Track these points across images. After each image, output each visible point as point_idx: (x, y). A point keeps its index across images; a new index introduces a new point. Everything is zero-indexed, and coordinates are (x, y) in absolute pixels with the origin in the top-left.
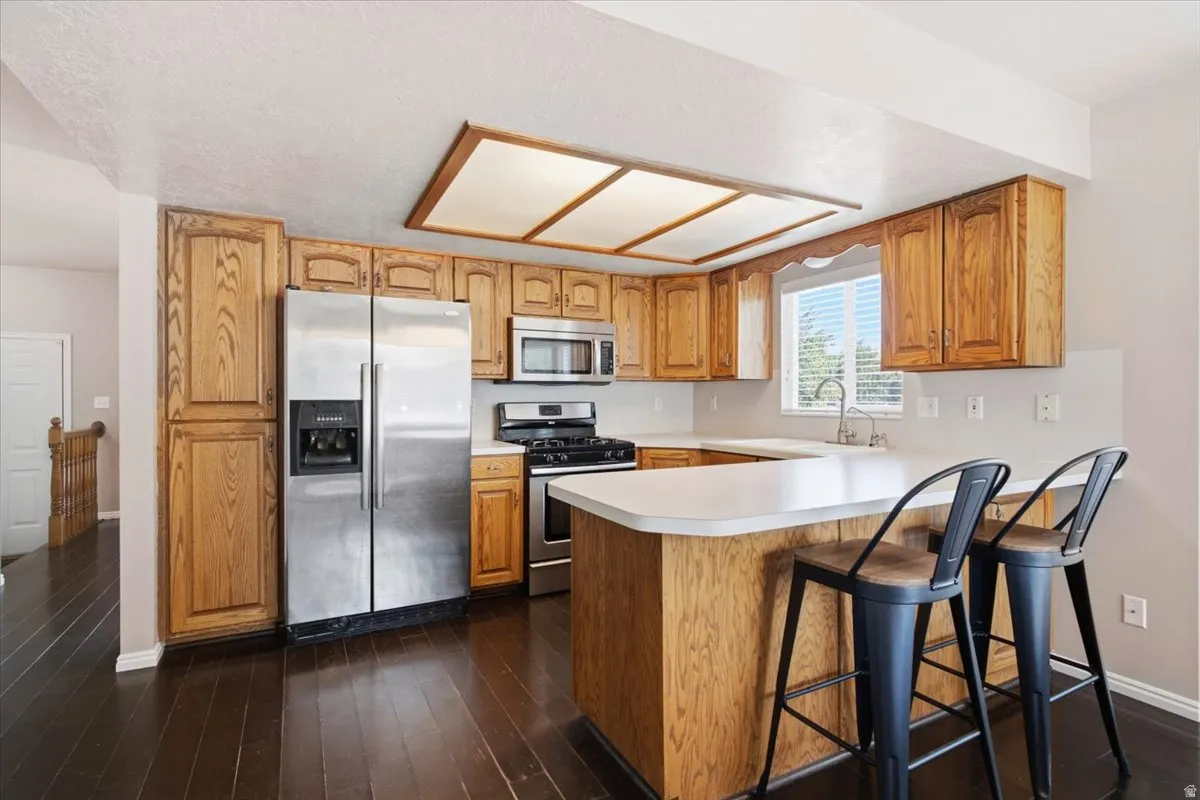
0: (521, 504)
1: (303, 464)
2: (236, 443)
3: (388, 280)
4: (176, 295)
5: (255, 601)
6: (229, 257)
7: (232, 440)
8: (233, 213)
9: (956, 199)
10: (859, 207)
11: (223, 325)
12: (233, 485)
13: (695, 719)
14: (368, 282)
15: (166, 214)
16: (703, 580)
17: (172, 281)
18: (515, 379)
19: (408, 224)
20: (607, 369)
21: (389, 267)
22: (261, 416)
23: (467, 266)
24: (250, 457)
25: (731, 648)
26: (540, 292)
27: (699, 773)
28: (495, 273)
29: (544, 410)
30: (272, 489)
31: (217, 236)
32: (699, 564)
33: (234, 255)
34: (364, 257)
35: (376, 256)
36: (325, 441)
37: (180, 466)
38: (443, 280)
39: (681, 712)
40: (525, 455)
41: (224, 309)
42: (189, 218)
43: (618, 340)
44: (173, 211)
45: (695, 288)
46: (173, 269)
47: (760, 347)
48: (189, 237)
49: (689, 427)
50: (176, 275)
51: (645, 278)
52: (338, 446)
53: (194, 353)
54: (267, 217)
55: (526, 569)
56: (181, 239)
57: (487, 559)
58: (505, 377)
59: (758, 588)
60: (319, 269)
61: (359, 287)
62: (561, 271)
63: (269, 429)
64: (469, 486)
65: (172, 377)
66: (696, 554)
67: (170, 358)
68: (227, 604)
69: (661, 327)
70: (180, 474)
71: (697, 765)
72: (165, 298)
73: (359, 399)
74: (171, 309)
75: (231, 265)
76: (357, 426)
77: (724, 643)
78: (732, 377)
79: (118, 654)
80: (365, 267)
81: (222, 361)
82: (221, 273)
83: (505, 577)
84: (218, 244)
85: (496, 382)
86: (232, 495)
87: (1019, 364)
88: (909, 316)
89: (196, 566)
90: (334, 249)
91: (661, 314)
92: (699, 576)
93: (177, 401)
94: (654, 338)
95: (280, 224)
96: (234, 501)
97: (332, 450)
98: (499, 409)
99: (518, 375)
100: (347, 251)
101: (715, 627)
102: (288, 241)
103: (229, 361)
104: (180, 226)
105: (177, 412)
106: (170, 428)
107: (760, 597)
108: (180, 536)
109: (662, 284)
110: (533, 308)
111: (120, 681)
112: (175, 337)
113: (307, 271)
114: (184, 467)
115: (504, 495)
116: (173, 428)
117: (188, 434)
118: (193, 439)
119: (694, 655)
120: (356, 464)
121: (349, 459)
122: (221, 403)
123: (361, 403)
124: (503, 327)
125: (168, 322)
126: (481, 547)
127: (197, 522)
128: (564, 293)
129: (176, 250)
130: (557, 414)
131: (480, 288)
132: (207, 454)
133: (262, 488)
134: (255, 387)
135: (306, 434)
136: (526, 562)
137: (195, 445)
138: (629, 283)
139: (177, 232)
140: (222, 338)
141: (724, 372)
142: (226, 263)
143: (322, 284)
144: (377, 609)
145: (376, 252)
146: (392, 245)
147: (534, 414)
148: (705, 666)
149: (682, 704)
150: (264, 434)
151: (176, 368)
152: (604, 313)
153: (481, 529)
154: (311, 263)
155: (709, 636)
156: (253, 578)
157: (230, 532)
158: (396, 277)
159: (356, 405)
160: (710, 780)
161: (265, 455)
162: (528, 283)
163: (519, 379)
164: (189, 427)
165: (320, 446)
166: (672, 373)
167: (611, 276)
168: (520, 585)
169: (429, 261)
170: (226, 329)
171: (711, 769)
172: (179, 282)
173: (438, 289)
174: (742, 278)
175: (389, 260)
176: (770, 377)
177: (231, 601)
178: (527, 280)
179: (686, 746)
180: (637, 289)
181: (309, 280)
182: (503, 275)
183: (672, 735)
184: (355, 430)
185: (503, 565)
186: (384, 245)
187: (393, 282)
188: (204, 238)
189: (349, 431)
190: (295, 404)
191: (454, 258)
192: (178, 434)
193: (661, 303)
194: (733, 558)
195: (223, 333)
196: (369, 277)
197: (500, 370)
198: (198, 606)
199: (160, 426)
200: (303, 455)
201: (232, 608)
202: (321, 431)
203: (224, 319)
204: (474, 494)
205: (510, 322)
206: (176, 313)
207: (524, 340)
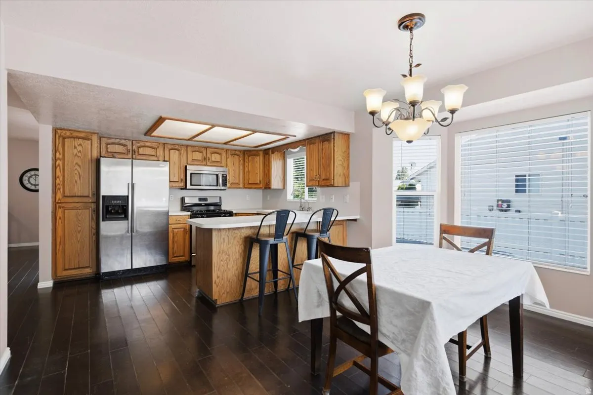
0: (189, 233)
1: (107, 218)
2: (81, 210)
3: (138, 152)
4: (59, 159)
5: (88, 266)
6: (78, 145)
7: (80, 209)
8: (80, 130)
9: (322, 136)
10: (295, 136)
11: (76, 169)
12: (80, 225)
13: (222, 279)
14: (131, 153)
15: (55, 131)
16: (225, 244)
17: (58, 154)
18: (188, 188)
19: (146, 134)
20: (224, 184)
21: (139, 147)
22: (90, 201)
23: (170, 147)
24: (86, 216)
25: (234, 262)
26: (198, 156)
27: (224, 293)
28: (180, 149)
29: (200, 199)
30: (94, 226)
31: (74, 138)
32: (224, 239)
33: (80, 145)
34: (129, 144)
35: (134, 143)
36: (114, 209)
37: (60, 218)
38: (160, 152)
39: (218, 277)
40: (190, 215)
41: (77, 164)
42: (64, 132)
43: (229, 174)
44: (58, 129)
45: (258, 155)
46: (58, 150)
47: (280, 178)
48: (64, 138)
49: (261, 206)
50: (59, 152)
51: (240, 151)
52: (119, 211)
53: (66, 179)
54: (93, 131)
55: (191, 256)
56: (61, 139)
57: (175, 252)
58: (184, 187)
59: (242, 246)
60: (111, 148)
61: (127, 154)
62: (206, 148)
63: (93, 206)
64: (168, 226)
65: (57, 188)
66: (223, 237)
67: (57, 181)
68: (78, 267)
69: (246, 169)
70: (60, 221)
71: (223, 291)
72: (55, 160)
73: (127, 195)
74: (57, 164)
75: (79, 148)
76: (127, 204)
77: (231, 259)
78: (270, 188)
79: (38, 282)
80: (130, 147)
81: (76, 182)
82: (76, 151)
83: (182, 259)
84: (74, 141)
85: (182, 189)
86: (79, 229)
87: (333, 186)
88: (311, 170)
89: (66, 254)
90: (117, 141)
91: (247, 164)
92: (224, 242)
93: (59, 196)
94: (244, 174)
95: (97, 133)
96: (80, 231)
97: (117, 213)
98: (183, 199)
99: (189, 186)
100: (122, 142)
101: (228, 255)
102: (100, 139)
103: (79, 182)
104: (60, 135)
105: (59, 200)
106: (56, 205)
107: (243, 248)
108: (60, 243)
109: (247, 153)
110: (195, 162)
111: (39, 292)
112: (58, 173)
113: (107, 148)
114: (62, 218)
115: (182, 230)
116: (58, 205)
117: (63, 207)
118: (65, 209)
119: (222, 263)
120: (126, 217)
121: (123, 216)
122: (75, 196)
123: (128, 196)
124: (183, 169)
125: (56, 168)
126: (173, 248)
127: (67, 238)
128: (208, 156)
129: (59, 143)
130: (206, 201)
131: (175, 155)
132: (71, 214)
133: (91, 227)
134: (88, 190)
135: (107, 207)
136: (191, 253)
137: (66, 211)
138: (234, 153)
139: (59, 137)
140: (76, 174)
141: (267, 186)
142: (78, 147)
143: (113, 153)
144: (134, 268)
145: (134, 142)
146: (140, 139)
147: (196, 201)
148: (226, 265)
149: (218, 275)
150: (91, 208)
151: (59, 184)
152: (223, 163)
153: (173, 242)
154: (108, 146)
155: (227, 258)
156: (86, 258)
157: (78, 241)
158: (141, 151)
159: (126, 197)
160: (227, 296)
161: (92, 215)
162: (193, 153)
163: (189, 188)
164: (63, 205)
165: (113, 211)
166: (250, 186)
167: (227, 150)
168: (188, 262)
169: (155, 145)
170: (78, 171)
171: (227, 293)
172: (60, 154)
173: (158, 154)
174: (273, 153)
175: (139, 145)
176: (284, 188)
177: (79, 265)
178: (193, 152)
179: (220, 286)
180: (236, 155)
181: (108, 152)
182: (183, 151)
183: (215, 283)
184: (126, 206)
185: (182, 255)
186: (137, 139)
187: (140, 153)
188: (69, 139)
189: (123, 206)
190: (104, 197)
191: (164, 144)
192: (60, 207)
193: (246, 160)
194: (235, 238)
195: (76, 172)
196: (131, 151)
197: (182, 185)
198: (67, 267)
199: (53, 204)
200: (106, 215)
201: (79, 268)
202: (113, 206)
203: (77, 167)
204: (170, 230)
205: (186, 167)
206: (59, 165)
207: (191, 174)
